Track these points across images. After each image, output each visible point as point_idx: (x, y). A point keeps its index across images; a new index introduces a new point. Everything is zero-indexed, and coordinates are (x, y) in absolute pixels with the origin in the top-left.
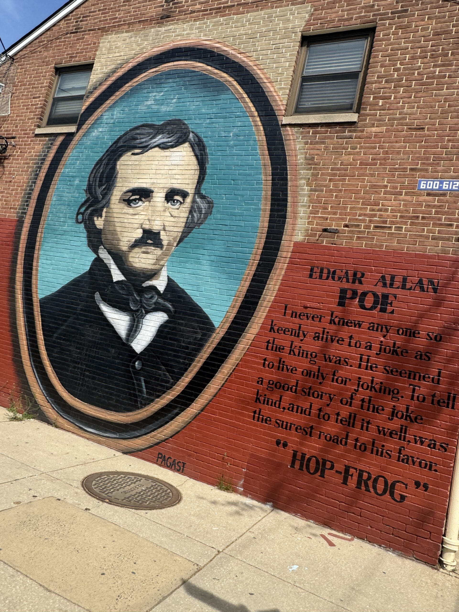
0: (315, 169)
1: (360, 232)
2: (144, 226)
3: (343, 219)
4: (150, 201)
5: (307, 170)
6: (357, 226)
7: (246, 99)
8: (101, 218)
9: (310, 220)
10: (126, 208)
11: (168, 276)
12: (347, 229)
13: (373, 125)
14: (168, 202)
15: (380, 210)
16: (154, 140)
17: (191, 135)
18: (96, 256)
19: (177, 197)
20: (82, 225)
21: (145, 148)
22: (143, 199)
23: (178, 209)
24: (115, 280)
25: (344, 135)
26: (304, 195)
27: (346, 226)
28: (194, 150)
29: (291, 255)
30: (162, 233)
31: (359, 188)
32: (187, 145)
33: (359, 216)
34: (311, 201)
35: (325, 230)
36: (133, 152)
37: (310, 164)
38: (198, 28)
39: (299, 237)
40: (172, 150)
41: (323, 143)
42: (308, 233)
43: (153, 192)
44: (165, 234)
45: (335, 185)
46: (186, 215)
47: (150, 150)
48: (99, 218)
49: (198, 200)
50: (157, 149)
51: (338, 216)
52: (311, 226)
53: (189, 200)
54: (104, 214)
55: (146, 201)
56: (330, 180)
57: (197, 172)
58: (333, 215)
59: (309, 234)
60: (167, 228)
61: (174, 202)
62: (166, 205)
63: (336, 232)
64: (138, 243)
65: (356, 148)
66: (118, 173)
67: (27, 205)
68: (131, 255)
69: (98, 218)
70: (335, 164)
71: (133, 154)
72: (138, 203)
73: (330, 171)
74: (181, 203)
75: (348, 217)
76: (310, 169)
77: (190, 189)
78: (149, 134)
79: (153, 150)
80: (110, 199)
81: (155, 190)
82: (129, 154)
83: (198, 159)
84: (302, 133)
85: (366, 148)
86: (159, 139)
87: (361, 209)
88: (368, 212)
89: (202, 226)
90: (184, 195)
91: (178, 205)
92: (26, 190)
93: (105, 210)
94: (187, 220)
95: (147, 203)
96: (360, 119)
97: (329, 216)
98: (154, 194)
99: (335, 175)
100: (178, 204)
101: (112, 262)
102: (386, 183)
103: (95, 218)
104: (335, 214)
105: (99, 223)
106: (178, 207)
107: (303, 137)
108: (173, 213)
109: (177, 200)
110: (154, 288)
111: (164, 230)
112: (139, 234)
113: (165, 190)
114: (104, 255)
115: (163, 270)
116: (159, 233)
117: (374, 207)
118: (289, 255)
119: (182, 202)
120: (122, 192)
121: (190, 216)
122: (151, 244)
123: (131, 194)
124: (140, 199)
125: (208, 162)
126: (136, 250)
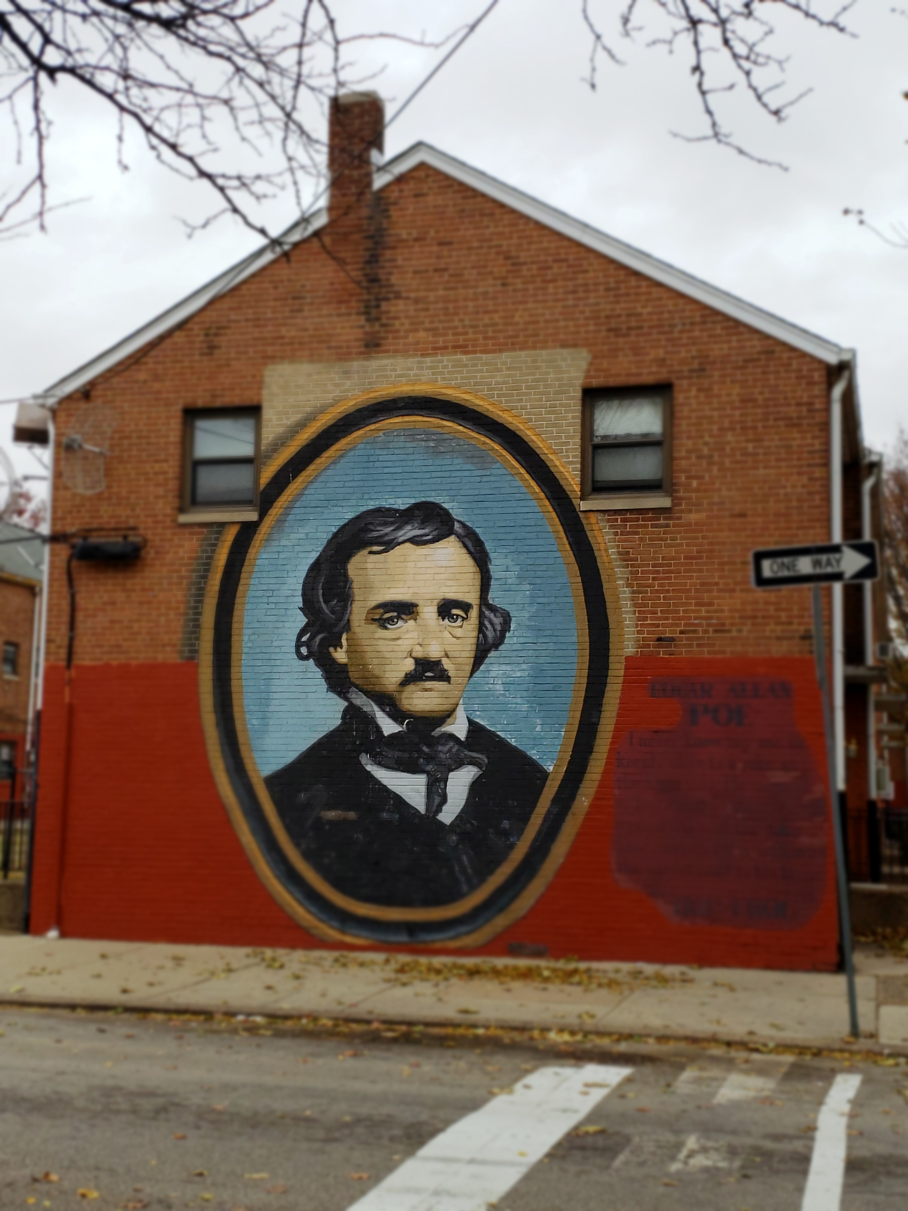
0: (632, 566)
1: (698, 638)
2: (414, 655)
3: (677, 625)
4: (416, 620)
5: (623, 567)
6: (695, 632)
7: (525, 475)
8: (341, 648)
9: (639, 629)
10: (379, 630)
11: (467, 717)
12: (684, 635)
13: (690, 511)
14: (443, 619)
15: (716, 611)
16: (401, 533)
17: (457, 526)
18: (346, 704)
19: (455, 611)
20: (311, 661)
21: (389, 545)
22: (403, 616)
23: (461, 627)
24: (386, 734)
25: (659, 523)
26: (625, 599)
27: (682, 632)
28: (465, 546)
29: (625, 672)
30: (445, 661)
31: (688, 587)
32: (453, 538)
33: (695, 619)
34: (635, 605)
35: (659, 639)
36: (369, 549)
37: (625, 561)
38: (431, 368)
39: (630, 650)
40: (432, 546)
41: (637, 533)
42: (640, 644)
43: (417, 606)
44: (449, 662)
45: (660, 585)
46: (475, 634)
47: (398, 547)
48: (339, 649)
49: (487, 613)
50: (408, 545)
51: (670, 621)
52: (641, 636)
53: (474, 613)
54: (344, 642)
55: (410, 619)
56: (654, 579)
57: (478, 576)
58: (664, 620)
59: (642, 644)
60: (450, 654)
61: (453, 618)
62: (441, 622)
63: (672, 639)
64: (410, 679)
65: (676, 539)
66: (353, 581)
67: (197, 639)
68: (404, 695)
69: (336, 649)
70: (657, 559)
71: (371, 553)
72: (397, 622)
73: (651, 568)
74: (464, 619)
75: (683, 622)
76: (627, 566)
77: (472, 597)
78: (392, 523)
79: (402, 546)
80: (349, 620)
81: (420, 603)
82: (365, 552)
83: (474, 558)
84: (609, 521)
85: (687, 538)
86: (409, 531)
87: (694, 611)
88: (703, 614)
89: (502, 647)
90: (466, 607)
91: (459, 622)
92: (186, 614)
93: (344, 636)
94: (478, 640)
95: (411, 623)
96: (674, 505)
97: (661, 622)
98: (420, 609)
99: (658, 572)
100: (460, 620)
101: (376, 708)
102: (716, 580)
103: (331, 649)
104: (667, 619)
105: (340, 655)
106: (460, 624)
107: (610, 526)
108: (454, 633)
109: (457, 615)
110: (452, 737)
111: (447, 656)
112: (409, 665)
113: (435, 602)
114: (360, 700)
115: (457, 710)
116: (440, 661)
117: (709, 608)
118: (622, 673)
119: (465, 616)
120: (367, 609)
121: (481, 635)
122: (431, 677)
123: (382, 611)
124: (399, 617)
125: (491, 562)
126: (411, 688)
